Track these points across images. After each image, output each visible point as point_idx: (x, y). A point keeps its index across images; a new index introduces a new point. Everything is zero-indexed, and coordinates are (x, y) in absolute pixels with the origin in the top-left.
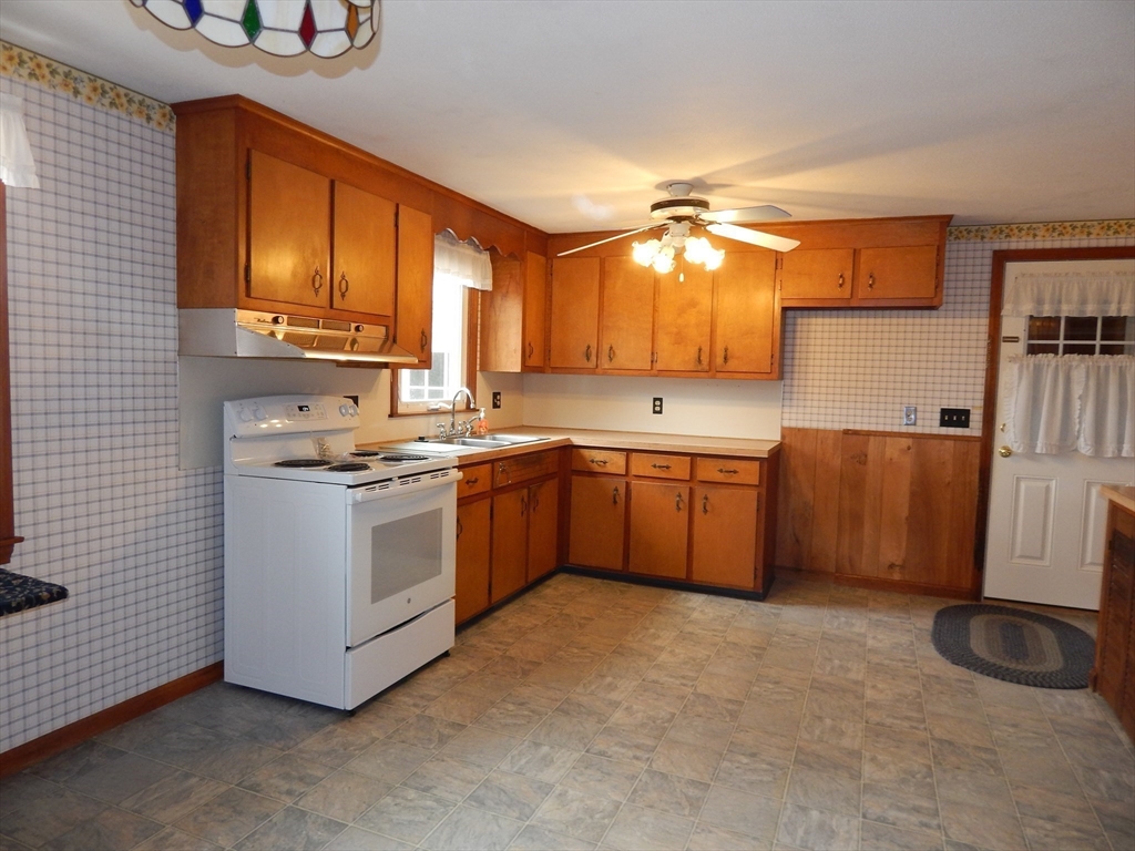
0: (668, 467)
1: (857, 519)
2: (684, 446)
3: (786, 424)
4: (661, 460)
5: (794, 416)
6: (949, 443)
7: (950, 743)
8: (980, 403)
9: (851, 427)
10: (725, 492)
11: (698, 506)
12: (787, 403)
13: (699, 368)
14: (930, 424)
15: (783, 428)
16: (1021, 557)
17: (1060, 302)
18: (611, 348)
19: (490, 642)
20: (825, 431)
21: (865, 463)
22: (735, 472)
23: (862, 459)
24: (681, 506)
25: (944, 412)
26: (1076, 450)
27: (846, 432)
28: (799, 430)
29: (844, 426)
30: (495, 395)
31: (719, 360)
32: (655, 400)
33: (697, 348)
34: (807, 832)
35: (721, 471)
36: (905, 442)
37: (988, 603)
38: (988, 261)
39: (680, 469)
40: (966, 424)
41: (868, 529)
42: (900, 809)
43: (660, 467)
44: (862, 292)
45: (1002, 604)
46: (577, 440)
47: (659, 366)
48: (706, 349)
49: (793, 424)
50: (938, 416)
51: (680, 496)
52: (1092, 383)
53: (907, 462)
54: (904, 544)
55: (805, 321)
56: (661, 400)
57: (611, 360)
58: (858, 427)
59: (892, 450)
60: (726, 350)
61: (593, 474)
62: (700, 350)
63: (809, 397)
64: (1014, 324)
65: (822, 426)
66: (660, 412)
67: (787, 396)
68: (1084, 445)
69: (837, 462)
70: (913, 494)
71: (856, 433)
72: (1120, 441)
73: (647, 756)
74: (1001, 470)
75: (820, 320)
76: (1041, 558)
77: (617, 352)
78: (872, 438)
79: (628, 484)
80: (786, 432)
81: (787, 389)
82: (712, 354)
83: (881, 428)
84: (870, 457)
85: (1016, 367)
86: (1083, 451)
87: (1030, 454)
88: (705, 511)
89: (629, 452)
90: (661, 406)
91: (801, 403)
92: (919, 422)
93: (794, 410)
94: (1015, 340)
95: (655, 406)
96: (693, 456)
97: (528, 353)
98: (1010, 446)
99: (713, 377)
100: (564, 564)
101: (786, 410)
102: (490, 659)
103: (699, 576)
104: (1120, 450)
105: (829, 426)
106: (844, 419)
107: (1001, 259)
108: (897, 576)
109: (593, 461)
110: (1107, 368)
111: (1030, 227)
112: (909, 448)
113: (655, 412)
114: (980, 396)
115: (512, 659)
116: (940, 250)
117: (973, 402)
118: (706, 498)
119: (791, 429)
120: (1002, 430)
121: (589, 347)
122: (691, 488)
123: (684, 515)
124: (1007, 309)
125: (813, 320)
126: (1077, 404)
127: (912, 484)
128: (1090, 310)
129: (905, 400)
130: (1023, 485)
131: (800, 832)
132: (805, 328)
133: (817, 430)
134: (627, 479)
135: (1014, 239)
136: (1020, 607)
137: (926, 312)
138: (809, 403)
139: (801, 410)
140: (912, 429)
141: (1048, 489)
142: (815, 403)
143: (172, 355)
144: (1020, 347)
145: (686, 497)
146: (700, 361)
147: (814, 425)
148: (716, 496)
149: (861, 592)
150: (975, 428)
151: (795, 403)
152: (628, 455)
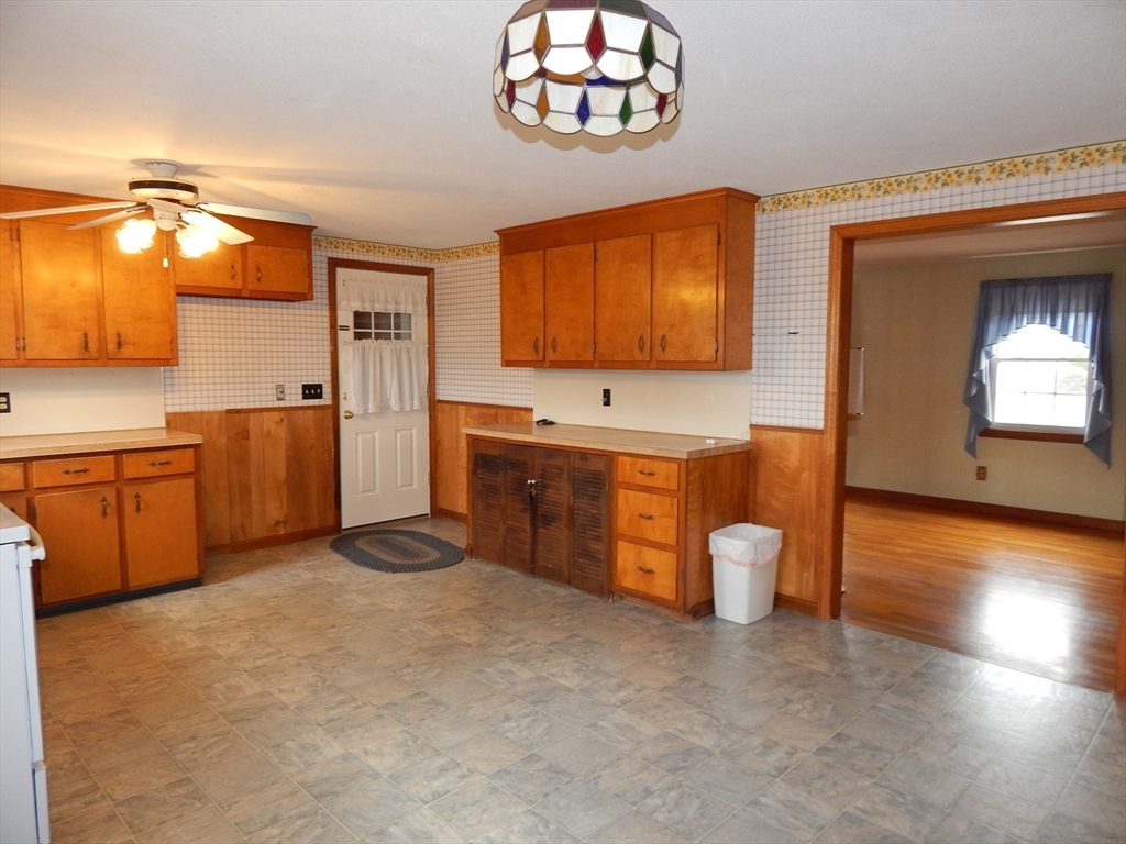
0: (85, 471)
1: (245, 489)
2: (106, 445)
3: (170, 410)
4: (74, 465)
5: (177, 401)
6: (310, 412)
8: (329, 378)
9: (232, 407)
10: (160, 485)
11: (129, 506)
12: (169, 388)
13: (86, 356)
14: (295, 398)
15: (167, 415)
16: (363, 492)
17: (373, 302)
20: (209, 413)
21: (247, 438)
22: (168, 463)
23: (244, 434)
24: (108, 510)
25: (305, 387)
26: (389, 408)
27: (229, 412)
28: (184, 414)
29: (226, 407)
31: (111, 347)
33: (81, 334)
35: (153, 464)
36: (277, 416)
37: (347, 532)
38: (325, 265)
39: (104, 470)
40: (320, 396)
41: (255, 496)
43: (74, 472)
44: (252, 285)
45: (354, 531)
47: (30, 354)
48: (93, 336)
49: (177, 409)
50: (301, 391)
51: (104, 500)
52: (395, 361)
53: (282, 432)
54: (285, 500)
56: (8, 395)
58: (238, 406)
59: (269, 422)
60: (119, 335)
62: (86, 335)
63: (190, 381)
64: (345, 318)
65: (205, 408)
66: (8, 410)
67: (168, 381)
68: (394, 404)
69: (223, 440)
70: (289, 459)
71: (238, 411)
72: (412, 399)
74: (346, 427)
75: (194, 306)
76: (374, 490)
78: (252, 415)
79: (29, 502)
80: (170, 417)
81: (168, 375)
82: (102, 341)
83: (258, 406)
84: (251, 433)
85: (351, 349)
86: (394, 409)
87: (365, 414)
88: (138, 509)
89: (26, 461)
90: (9, 403)
91: (183, 388)
92: (287, 397)
93: (177, 395)
94: (345, 328)
96: (117, 453)
98: (352, 410)
99: (105, 365)
101: (169, 395)
103: (135, 582)
104: (412, 404)
105: (212, 408)
106: (225, 400)
107: (334, 264)
108: (282, 531)
110: (401, 349)
111: (349, 242)
112: (282, 420)
114: (328, 373)
116: (309, 253)
117: (323, 378)
118: (137, 496)
119: (175, 415)
120: (345, 398)
122: (117, 489)
123: (112, 520)
124: (342, 304)
125: (188, 306)
126: (388, 376)
127: (287, 451)
128: (391, 309)
129: (275, 379)
130: (360, 439)
132: (180, 313)
133: (202, 413)
134: (27, 495)
135: (340, 250)
136: (359, 530)
137: (285, 304)
138: (191, 387)
139: (183, 394)
140: (282, 404)
141: (374, 438)
142: (197, 387)
144: (350, 334)
145: (112, 500)
146: (86, 347)
147: (198, 408)
148: (150, 493)
149: (260, 553)
150: (327, 400)
151: (177, 388)
152: (25, 465)
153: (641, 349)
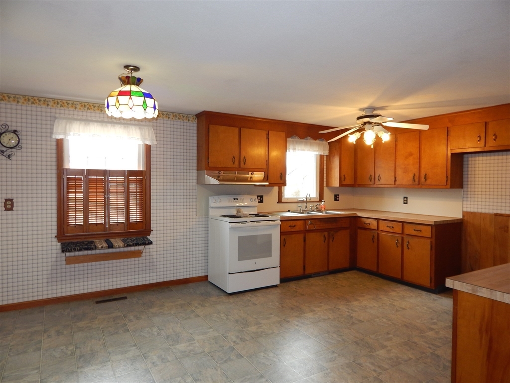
0: (393, 227)
2: (399, 218)
3: (465, 210)
4: (390, 224)
5: (469, 206)
9: (499, 212)
10: (417, 240)
11: (406, 246)
12: (465, 199)
13: (414, 183)
15: (463, 212)
18: (379, 175)
20: (485, 214)
21: (507, 232)
22: (421, 231)
23: (505, 229)
24: (398, 245)
27: (496, 215)
28: (471, 213)
29: (495, 212)
30: (336, 196)
31: (423, 179)
32: (405, 198)
33: (413, 174)
35: (415, 230)
39: (398, 229)
43: (390, 227)
44: (490, 143)
46: (359, 214)
47: (398, 183)
48: (417, 175)
49: (469, 210)
51: (398, 241)
55: (473, 158)
56: (407, 198)
57: (379, 180)
58: (503, 212)
60: (426, 175)
61: (365, 229)
62: (415, 175)
63: (476, 196)
65: (483, 211)
66: (407, 204)
67: (465, 196)
69: (492, 230)
71: (501, 215)
75: (481, 158)
77: (381, 177)
78: (509, 218)
79: (378, 234)
80: (465, 214)
81: (465, 193)
82: (420, 177)
84: (509, 229)
88: (409, 248)
89: (378, 220)
90: (407, 201)
91: (472, 200)
93: (469, 203)
95: (404, 201)
96: (403, 223)
97: (343, 179)
99: (421, 188)
100: (353, 266)
101: (465, 203)
103: (408, 277)
105: (487, 211)
106: (495, 208)
109: (365, 223)
113: (404, 203)
118: (409, 242)
119: (467, 213)
121: (371, 175)
122: (402, 237)
123: (400, 249)
125: (477, 158)
132: (473, 162)
133: (481, 214)
134: (377, 232)
138: (476, 200)
139: (472, 203)
142: (480, 200)
143: (195, 184)
145: (400, 241)
146: (415, 180)
147: (479, 211)
148: (413, 241)
151: (469, 199)
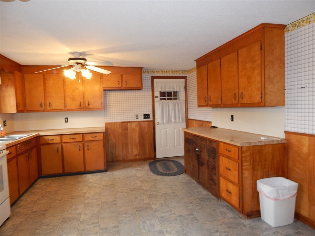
0: (75, 138)
1: (127, 145)
2: (80, 131)
4: (72, 137)
5: (108, 119)
6: (146, 122)
7: (166, 194)
8: (152, 112)
9: (123, 121)
10: (94, 143)
11: (86, 148)
12: (106, 116)
13: (81, 108)
14: (141, 118)
15: (106, 123)
16: (163, 147)
17: (165, 88)
18: (50, 103)
19: (24, 209)
20: (117, 123)
21: (127, 130)
22: (96, 137)
23: (126, 129)
24: (80, 149)
25: (144, 115)
26: (171, 121)
27: (122, 122)
28: (110, 123)
29: (121, 121)
30: (4, 122)
31: (87, 105)
32: (65, 118)
33: (79, 102)
34: (148, 228)
35: (92, 137)
36: (136, 124)
37: (158, 159)
38: (150, 79)
39: (79, 138)
40: (149, 118)
41: (130, 147)
42: (164, 213)
43: (72, 139)
44: (124, 86)
45: (160, 159)
46: (42, 134)
47: (68, 108)
48: (82, 102)
49: (108, 122)
50: (143, 116)
51: (80, 146)
52: (173, 106)
53: (137, 129)
54: (138, 148)
55: (109, 93)
56: (67, 118)
57: (50, 107)
58: (125, 121)
59: (134, 125)
60: (88, 102)
61: (49, 144)
62: (80, 102)
63: (112, 114)
64: (157, 94)
65: (116, 121)
66: (67, 122)
67: (106, 114)
68: (173, 120)
69: (120, 131)
70: (139, 136)
72: (179, 119)
73: (98, 225)
74: (157, 127)
75: (112, 93)
76: (167, 147)
77: (52, 104)
78: (128, 123)
79: (62, 146)
81: (106, 112)
82: (84, 103)
83: (130, 121)
84: (128, 128)
85: (158, 103)
86: (173, 121)
87: (163, 123)
88: (88, 149)
89: (61, 135)
90: (67, 120)
91: (110, 116)
92: (139, 118)
93: (108, 118)
94: (157, 97)
95: (65, 120)
96: (83, 134)
97: (18, 106)
98: (159, 122)
99: (85, 110)
100: (41, 175)
101: (106, 118)
102: (27, 214)
103: (88, 169)
104: (179, 120)
105: (117, 121)
106: (121, 119)
107: (153, 78)
108: (137, 157)
109: (48, 140)
110: (175, 103)
111: (158, 71)
112: (137, 125)
113: (66, 122)
114: (151, 111)
115: (36, 212)
116: (141, 76)
117: (150, 112)
118: (88, 146)
119: (108, 123)
120: (157, 118)
121: (41, 103)
122: (83, 144)
123: (82, 152)
124: (155, 90)
125: (111, 93)
126: (171, 111)
127: (139, 134)
128: (171, 90)
129: (135, 113)
130: (162, 131)
131: (147, 228)
132: (109, 95)
133: (115, 123)
134: (61, 144)
135: (155, 74)
136: (164, 159)
137: (138, 91)
138: (112, 116)
139: (110, 118)
140: (137, 120)
141: (167, 131)
142: (113, 115)
144: (158, 99)
145: (82, 146)
146: (80, 105)
147: (114, 121)
148: (91, 145)
149: (130, 163)
150: (151, 119)
151: (108, 116)
152: (61, 136)
153: (235, 99)
